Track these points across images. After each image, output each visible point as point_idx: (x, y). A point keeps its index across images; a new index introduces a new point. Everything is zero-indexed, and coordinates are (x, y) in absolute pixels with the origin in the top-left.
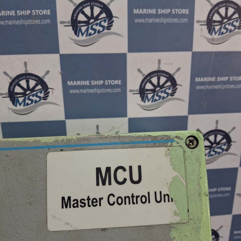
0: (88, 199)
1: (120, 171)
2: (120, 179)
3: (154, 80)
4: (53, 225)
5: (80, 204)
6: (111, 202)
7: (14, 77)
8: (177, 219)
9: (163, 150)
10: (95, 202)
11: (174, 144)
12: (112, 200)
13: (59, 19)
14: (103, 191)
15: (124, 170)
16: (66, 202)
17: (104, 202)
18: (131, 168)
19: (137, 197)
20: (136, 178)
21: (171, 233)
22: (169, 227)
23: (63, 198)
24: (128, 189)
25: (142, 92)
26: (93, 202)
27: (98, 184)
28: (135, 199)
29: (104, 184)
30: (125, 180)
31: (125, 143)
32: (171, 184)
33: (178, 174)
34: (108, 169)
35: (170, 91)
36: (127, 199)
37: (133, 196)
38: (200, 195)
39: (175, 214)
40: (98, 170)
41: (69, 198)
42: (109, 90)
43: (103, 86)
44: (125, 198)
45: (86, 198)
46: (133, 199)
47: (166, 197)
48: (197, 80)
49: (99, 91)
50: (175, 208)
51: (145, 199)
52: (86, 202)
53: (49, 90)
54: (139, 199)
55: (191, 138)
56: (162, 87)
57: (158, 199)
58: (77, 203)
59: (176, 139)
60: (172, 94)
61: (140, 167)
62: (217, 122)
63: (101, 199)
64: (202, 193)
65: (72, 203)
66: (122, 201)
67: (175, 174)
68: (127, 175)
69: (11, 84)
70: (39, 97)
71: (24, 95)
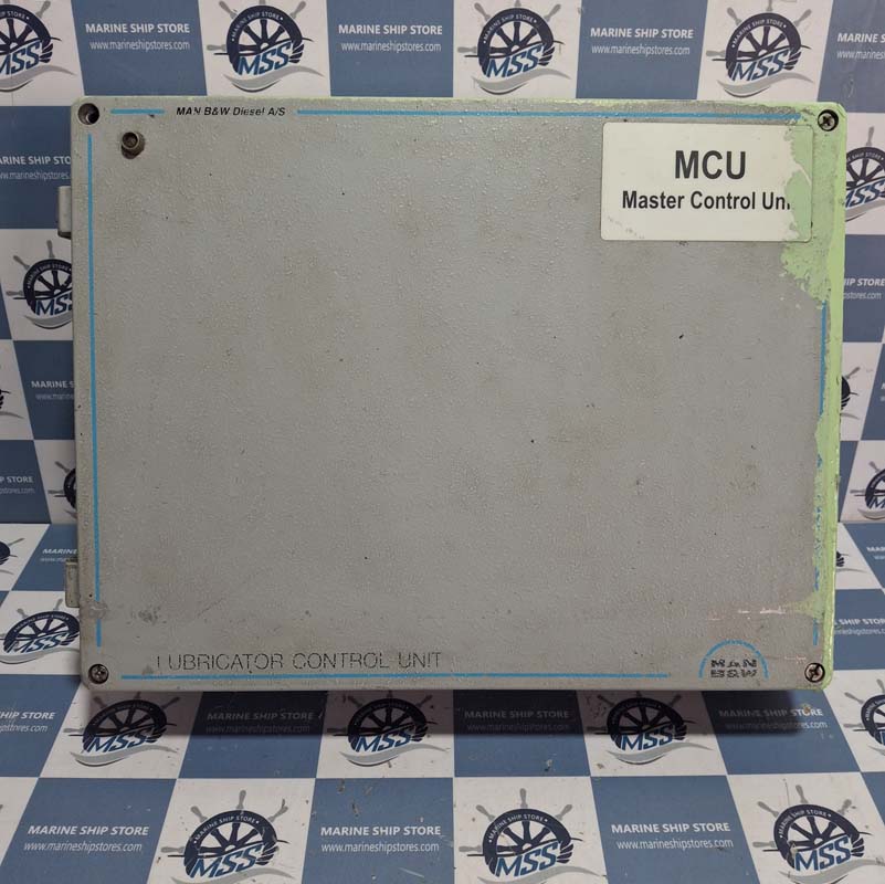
0: (663, 197)
1: (712, 159)
2: (712, 171)
3: (758, 34)
4: (609, 232)
5: (649, 203)
6: (697, 204)
7: (492, 16)
8: (793, 236)
9: (782, 129)
10: (671, 202)
11: (800, 121)
12: (698, 200)
14: (684, 187)
15: (719, 157)
16: (629, 200)
17: (686, 203)
18: (729, 154)
19: (736, 199)
20: (736, 170)
21: (783, 255)
22: (781, 246)
23: (625, 193)
24: (723, 186)
25: (732, 57)
26: (668, 202)
27: (678, 176)
28: (732, 201)
29: (687, 176)
30: (719, 172)
31: (723, 116)
32: (789, 183)
33: (801, 168)
34: (695, 155)
35: (785, 59)
36: (721, 200)
37: (729, 197)
38: (832, 202)
39: (792, 227)
40: (680, 155)
41: (634, 193)
42: (667, 50)
43: (658, 41)
44: (718, 198)
45: (659, 195)
46: (729, 201)
47: (780, 201)
48: (842, 38)
49: (647, 51)
50: (792, 219)
51: (748, 203)
52: (659, 201)
53: (555, 45)
54: (738, 201)
55: (827, 115)
56: (771, 48)
57: (768, 204)
58: (646, 201)
59: (803, 114)
60: (789, 66)
61: (743, 154)
62: (871, 130)
63: (680, 198)
64: (836, 199)
65: (638, 201)
66: (712, 203)
67: (796, 167)
68: (722, 165)
69: (485, 29)
70: (534, 59)
71: (507, 52)
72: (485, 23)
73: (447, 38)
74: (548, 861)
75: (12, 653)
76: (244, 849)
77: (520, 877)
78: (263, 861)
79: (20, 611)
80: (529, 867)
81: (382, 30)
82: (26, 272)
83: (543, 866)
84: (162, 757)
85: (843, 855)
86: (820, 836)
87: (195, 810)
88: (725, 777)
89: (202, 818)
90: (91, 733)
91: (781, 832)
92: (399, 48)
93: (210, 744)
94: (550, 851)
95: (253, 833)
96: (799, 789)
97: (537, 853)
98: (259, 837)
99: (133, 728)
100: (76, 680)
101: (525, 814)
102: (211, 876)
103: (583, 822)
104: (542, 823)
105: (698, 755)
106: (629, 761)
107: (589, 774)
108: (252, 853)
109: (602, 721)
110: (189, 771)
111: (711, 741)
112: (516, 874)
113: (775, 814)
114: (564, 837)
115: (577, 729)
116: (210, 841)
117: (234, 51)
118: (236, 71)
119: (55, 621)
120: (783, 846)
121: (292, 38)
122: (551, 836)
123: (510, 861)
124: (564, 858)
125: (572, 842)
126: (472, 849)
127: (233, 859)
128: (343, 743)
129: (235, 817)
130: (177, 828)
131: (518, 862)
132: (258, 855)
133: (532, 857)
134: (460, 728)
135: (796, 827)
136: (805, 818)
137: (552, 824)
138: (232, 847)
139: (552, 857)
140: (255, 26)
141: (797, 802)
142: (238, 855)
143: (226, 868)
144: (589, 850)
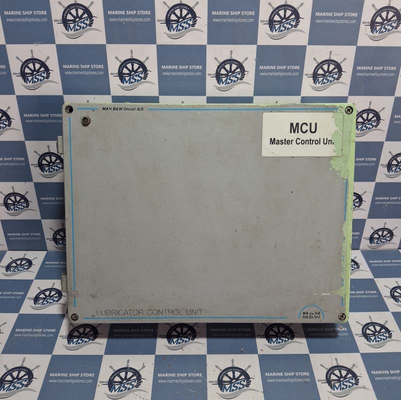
0: (285, 140)
1: (304, 125)
2: (304, 130)
3: (325, 67)
4: (265, 153)
5: (280, 142)
6: (298, 143)
7: (221, 62)
8: (335, 154)
9: (331, 114)
10: (288, 142)
11: (338, 111)
12: (299, 141)
13: (260, 19)
14: (293, 136)
15: (307, 125)
16: (273, 141)
17: (294, 142)
18: (311, 124)
19: (313, 141)
20: (313, 130)
21: (331, 162)
22: (330, 158)
23: (271, 139)
24: (308, 136)
25: (315, 76)
26: (287, 142)
27: (291, 132)
28: (311, 141)
29: (294, 132)
30: (307, 131)
31: (309, 109)
32: (333, 134)
33: (338, 129)
34: (297, 124)
35: (336, 76)
36: (307, 141)
37: (310, 140)
38: (350, 141)
39: (334, 151)
40: (292, 124)
41: (274, 139)
42: (290, 74)
43: (286, 70)
44: (306, 141)
45: (284, 140)
46: (310, 142)
47: (330, 142)
48: (358, 68)
49: (282, 74)
50: (334, 148)
51: (318, 142)
52: (284, 142)
53: (245, 72)
54: (314, 142)
55: (349, 108)
56: (330, 73)
57: (325, 142)
58: (279, 142)
59: (339, 108)
60: (338, 79)
61: (316, 124)
63: (292, 141)
64: (352, 140)
65: (276, 142)
66: (304, 142)
67: (337, 128)
68: (308, 128)
69: (218, 67)
70: (238, 78)
71: (227, 75)
72: (218, 65)
73: (204, 70)
74: (242, 386)
75: (37, 305)
76: (130, 382)
77: (231, 392)
78: (137, 386)
79: (39, 288)
80: (235, 389)
81: (178, 68)
82: (39, 157)
83: (240, 388)
84: (97, 347)
85: (351, 385)
86: (343, 378)
87: (111, 367)
88: (308, 355)
89: (114, 370)
90: (70, 337)
91: (328, 376)
92: (185, 74)
93: (115, 341)
94: (242, 383)
95: (133, 376)
96: (336, 359)
97: (238, 383)
98: (135, 377)
99: (85, 335)
100: (63, 316)
101: (233, 369)
102: (118, 392)
103: (255, 372)
104: (240, 372)
105: (298, 346)
106: (273, 348)
107: (257, 353)
108: (133, 383)
109: (263, 333)
110: (108, 352)
111: (304, 341)
112: (230, 391)
113: (326, 369)
114: (247, 377)
115: (253, 336)
116: (117, 379)
117: (121, 75)
118: (122, 82)
119: (53, 292)
120: (329, 381)
121: (143, 70)
122: (243, 377)
123: (227, 386)
124: (247, 386)
125: (251, 379)
126: (214, 382)
127: (126, 385)
128: (165, 341)
129: (126, 370)
130: (105, 374)
131: (230, 387)
132: (135, 384)
133: (236, 385)
134: (209, 335)
135: (334, 374)
136: (338, 370)
137: (243, 372)
138: (125, 381)
139: (243, 385)
140: (129, 66)
141: (335, 364)
142: (128, 384)
143: (124, 389)
144: (257, 382)
